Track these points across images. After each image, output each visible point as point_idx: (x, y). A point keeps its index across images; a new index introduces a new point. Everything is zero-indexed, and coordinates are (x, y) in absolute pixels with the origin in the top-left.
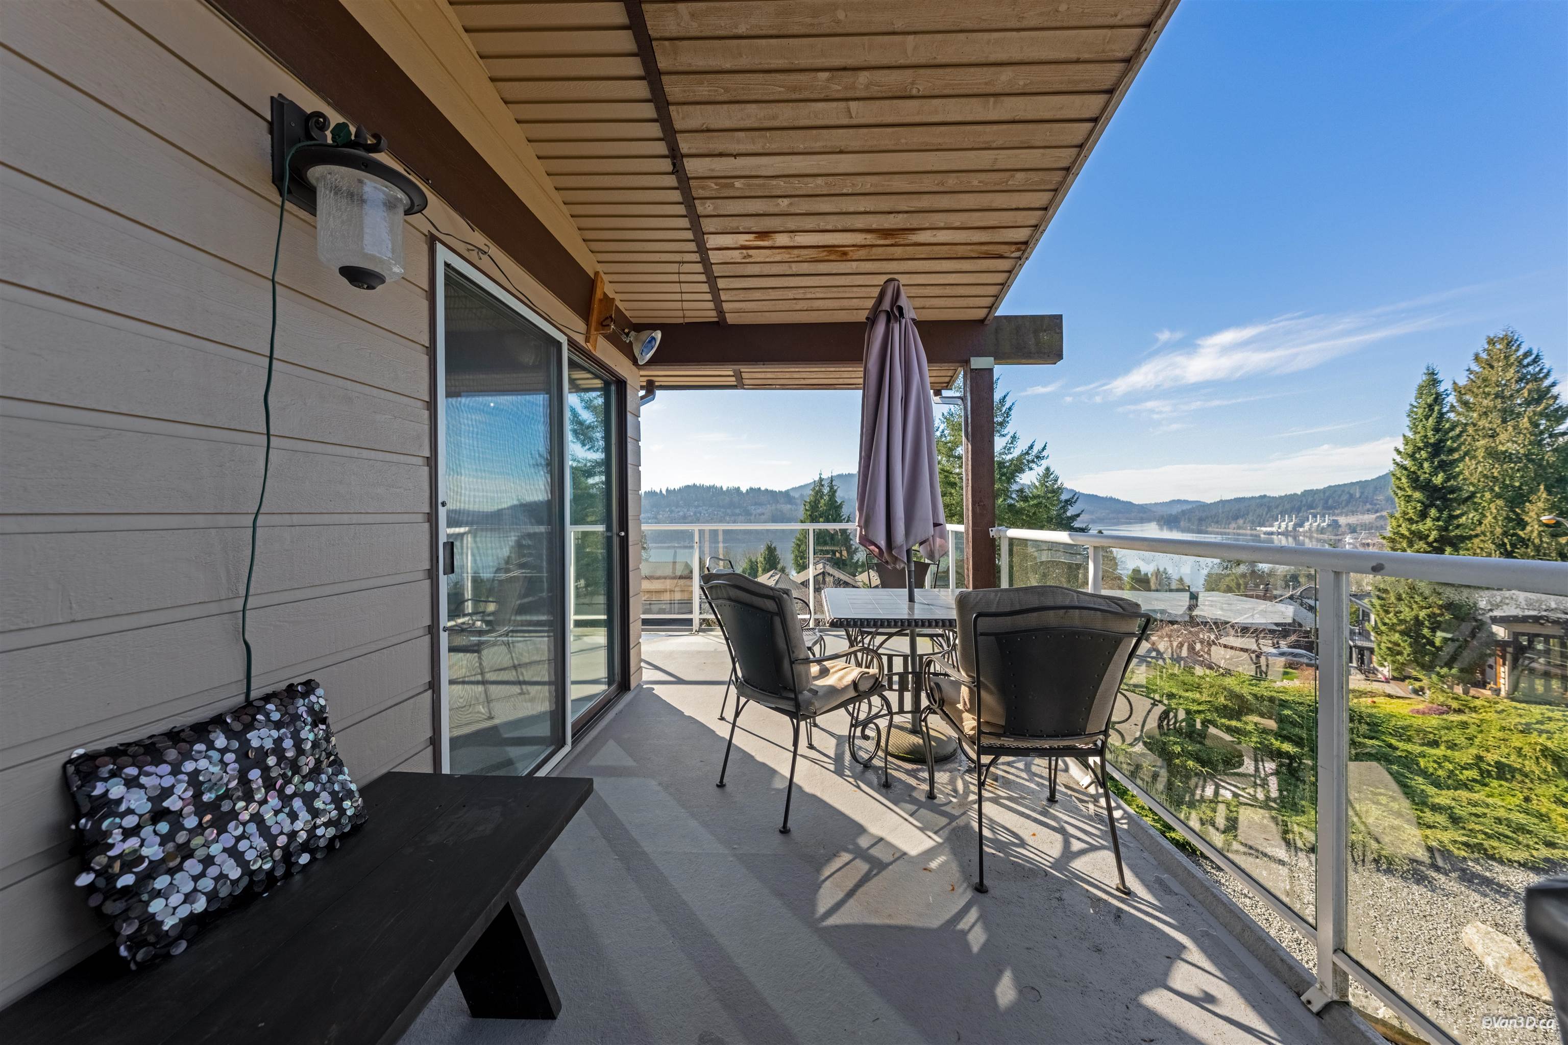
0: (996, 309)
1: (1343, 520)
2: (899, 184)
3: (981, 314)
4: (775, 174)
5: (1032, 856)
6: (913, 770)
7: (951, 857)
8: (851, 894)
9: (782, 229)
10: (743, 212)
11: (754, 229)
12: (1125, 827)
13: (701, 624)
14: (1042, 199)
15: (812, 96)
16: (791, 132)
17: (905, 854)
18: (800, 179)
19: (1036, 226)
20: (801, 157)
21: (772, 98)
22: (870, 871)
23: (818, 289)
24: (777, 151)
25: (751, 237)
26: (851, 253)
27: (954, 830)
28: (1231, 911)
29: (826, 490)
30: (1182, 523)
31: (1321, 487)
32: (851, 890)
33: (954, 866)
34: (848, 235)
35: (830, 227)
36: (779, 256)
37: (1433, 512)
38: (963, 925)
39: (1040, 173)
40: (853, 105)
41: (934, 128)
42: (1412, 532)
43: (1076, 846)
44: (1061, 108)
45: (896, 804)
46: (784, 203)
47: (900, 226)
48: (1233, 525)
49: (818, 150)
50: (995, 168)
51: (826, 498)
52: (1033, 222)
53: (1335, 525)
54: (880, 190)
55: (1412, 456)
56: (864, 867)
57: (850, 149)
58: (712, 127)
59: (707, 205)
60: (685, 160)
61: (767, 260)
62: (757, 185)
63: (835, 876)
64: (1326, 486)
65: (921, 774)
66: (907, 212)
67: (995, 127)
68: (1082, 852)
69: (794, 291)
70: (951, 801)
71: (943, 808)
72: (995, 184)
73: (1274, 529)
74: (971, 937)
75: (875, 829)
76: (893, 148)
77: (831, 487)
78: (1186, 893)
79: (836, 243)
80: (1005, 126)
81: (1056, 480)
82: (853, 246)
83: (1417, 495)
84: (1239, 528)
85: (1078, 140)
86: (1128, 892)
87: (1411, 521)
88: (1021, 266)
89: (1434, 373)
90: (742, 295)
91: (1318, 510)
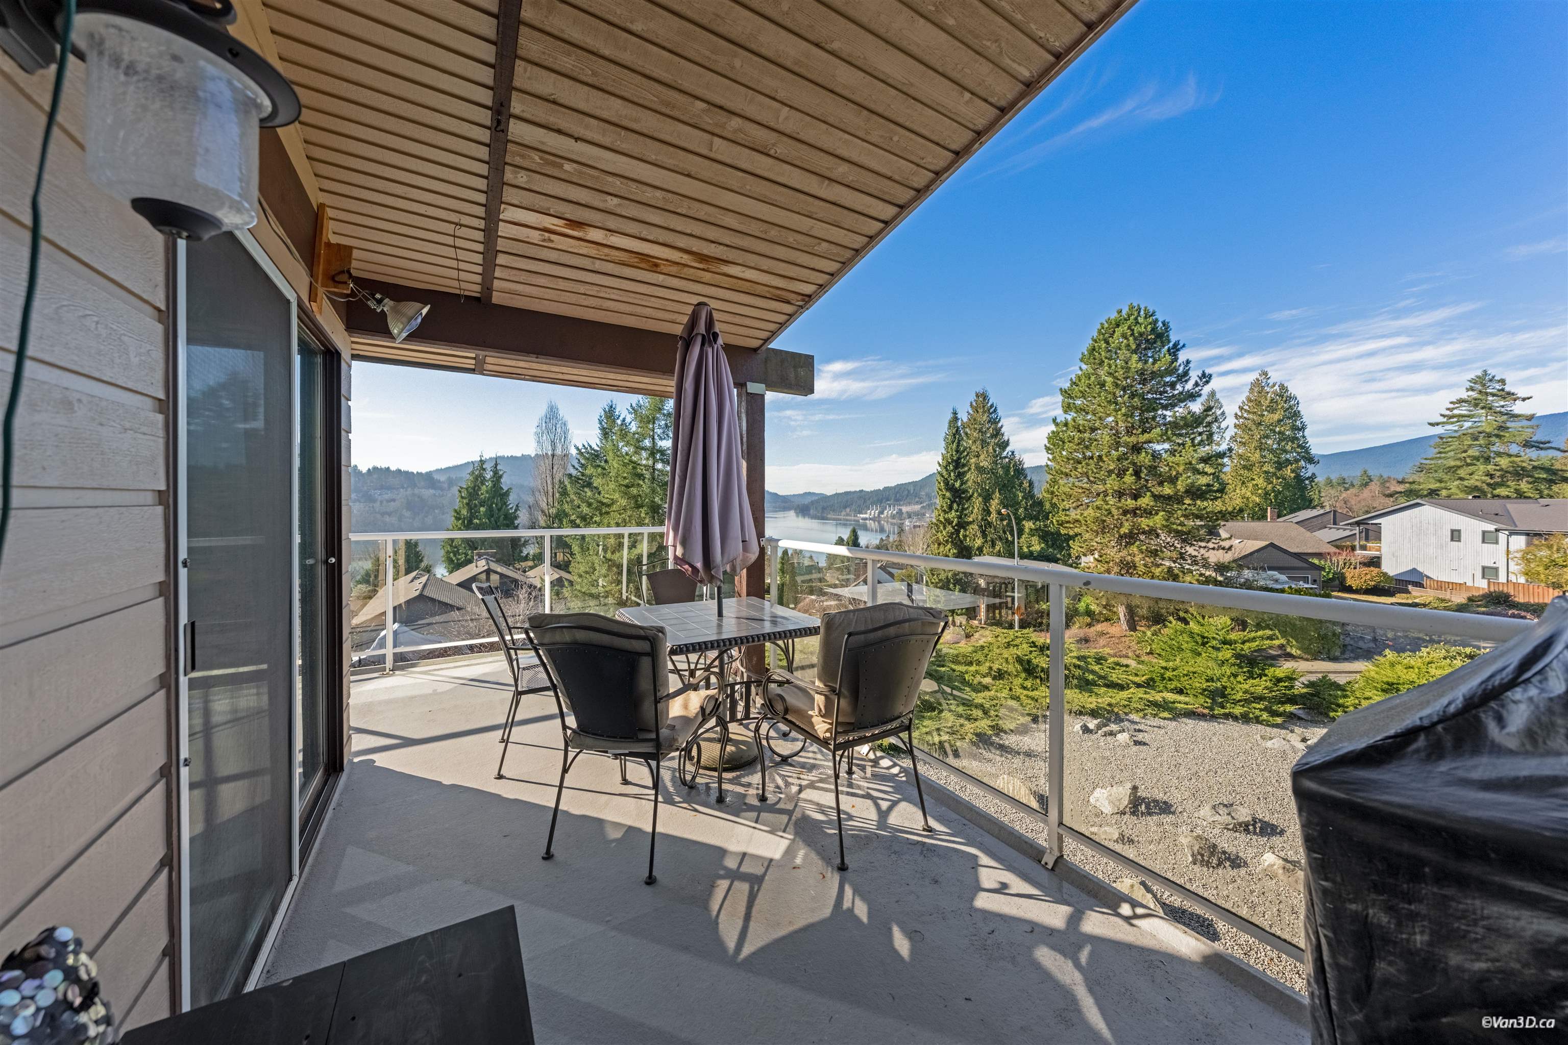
0: (771, 342)
1: (905, 509)
2: (731, 221)
3: (755, 343)
4: (614, 171)
5: (861, 825)
6: (734, 778)
7: (807, 848)
8: (747, 917)
9: (599, 225)
10: (562, 195)
11: (568, 216)
12: (904, 779)
13: (395, 661)
14: (833, 267)
15: (682, 118)
16: (648, 141)
17: (771, 860)
18: (640, 186)
19: (821, 286)
20: (649, 166)
21: (641, 101)
22: (752, 888)
23: (615, 291)
24: (626, 151)
25: (561, 222)
26: (662, 267)
27: (796, 823)
28: (989, 820)
29: (489, 475)
30: (811, 511)
31: (893, 485)
32: (746, 914)
33: (813, 855)
34: (667, 250)
35: (651, 238)
36: (584, 249)
37: (955, 506)
38: (847, 904)
39: (839, 248)
40: (716, 139)
41: (777, 187)
42: (946, 520)
43: (884, 805)
44: (869, 207)
45: (738, 816)
46: (612, 202)
47: (718, 256)
48: (843, 513)
49: (668, 166)
50: (810, 233)
51: (489, 484)
52: (820, 282)
53: (900, 512)
54: (712, 220)
55: (946, 468)
56: (743, 888)
57: (699, 176)
58: (562, 101)
59: (519, 176)
60: (512, 121)
61: (570, 250)
62: (589, 175)
63: (725, 906)
64: (896, 484)
65: (743, 780)
66: (727, 246)
67: (822, 203)
68: (890, 809)
69: (588, 287)
70: (780, 798)
71: (777, 807)
72: (805, 246)
73: (867, 516)
74: (857, 911)
75: (733, 847)
76: (737, 190)
77: (496, 472)
78: (959, 817)
79: (652, 253)
80: (828, 205)
82: (667, 260)
83: (948, 494)
84: (847, 515)
85: (872, 232)
86: (930, 829)
87: (944, 511)
88: (801, 313)
89: (955, 413)
90: (523, 277)
91: (891, 502)
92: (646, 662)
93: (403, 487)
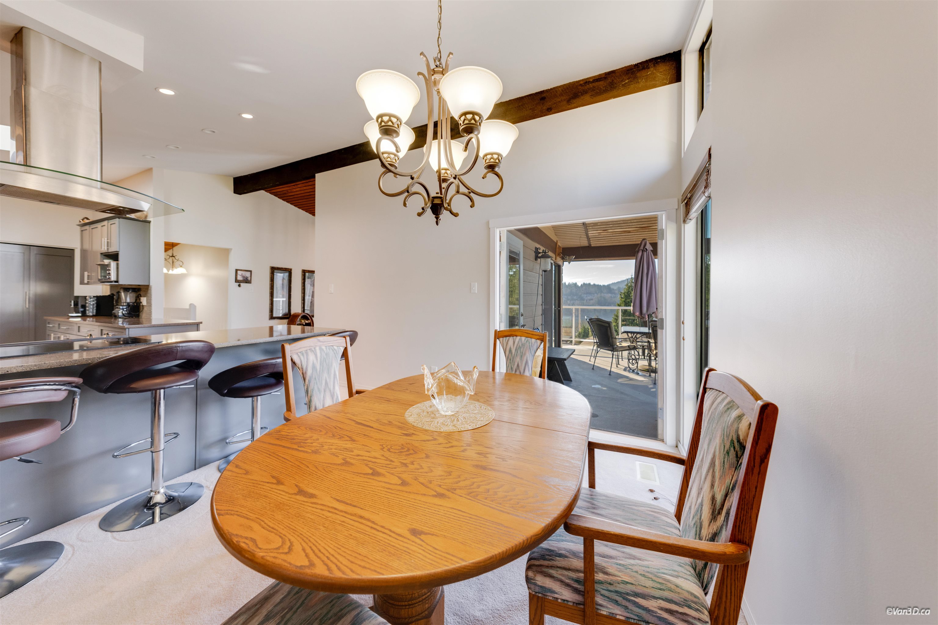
9: (610, 229)
10: (600, 227)
25: (602, 231)
34: (631, 228)
46: (611, 225)
47: (646, 226)
66: (648, 224)
79: (627, 230)
90: (597, 241)
92: (608, 328)
93: (596, 293)
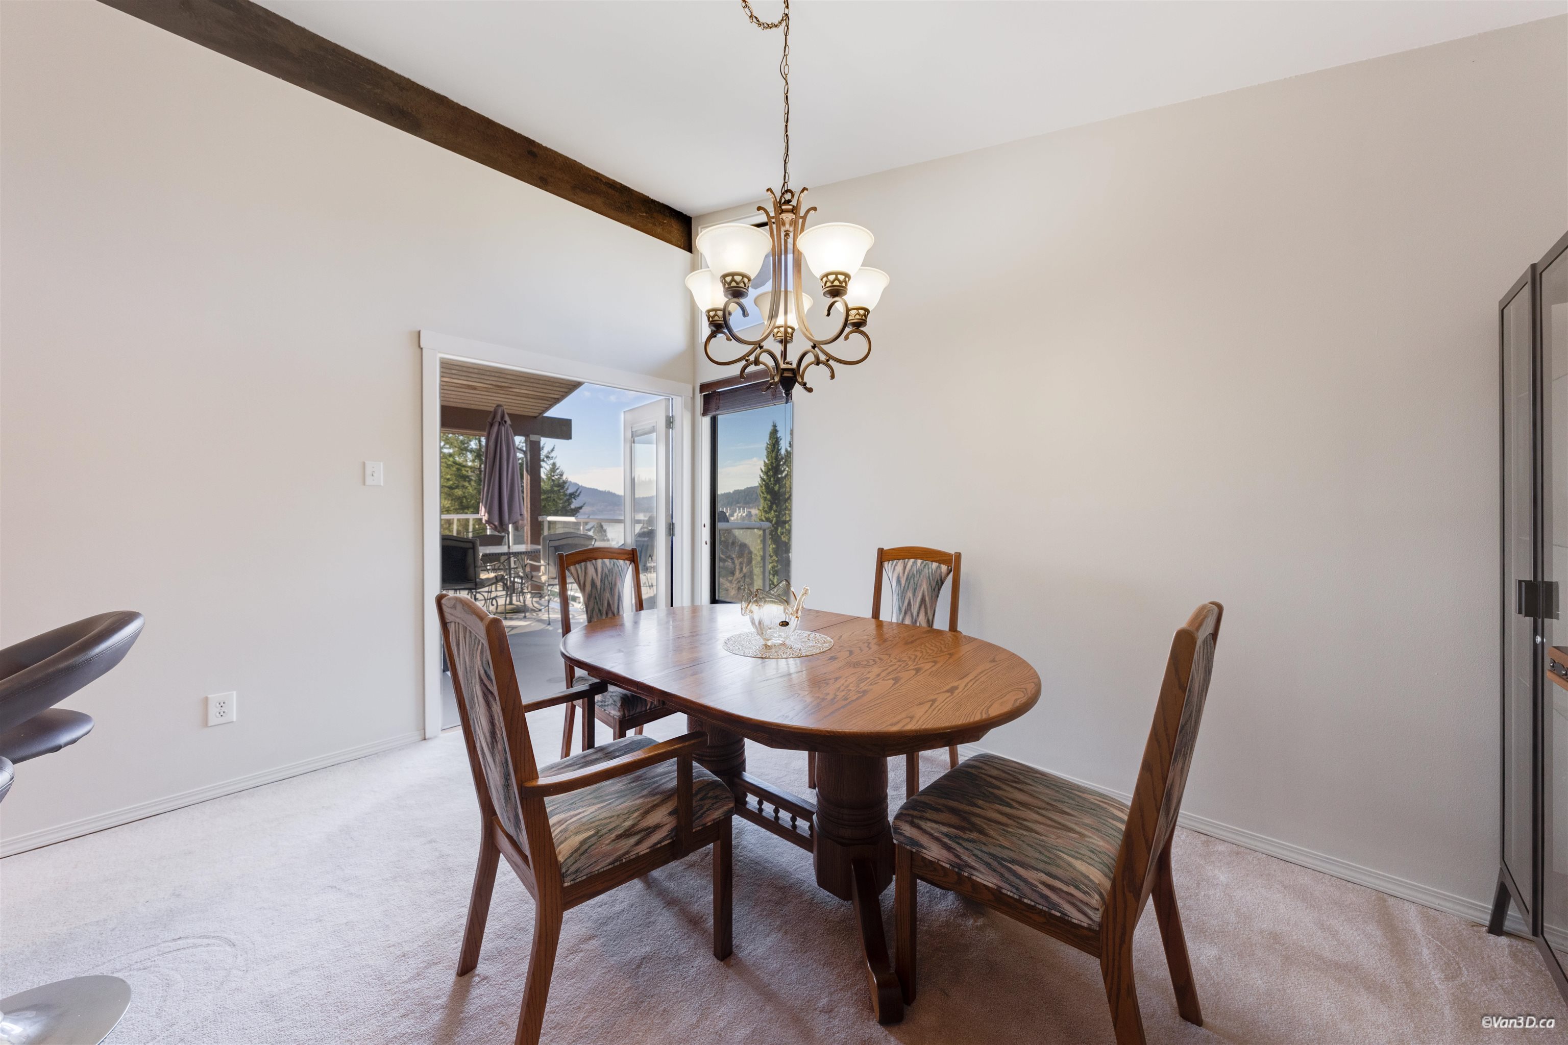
0: (544, 414)
31: (743, 488)
37: (774, 507)
42: (766, 518)
64: (745, 487)
81: (562, 475)
83: (769, 497)
87: (766, 511)
88: (556, 404)
89: (775, 426)
91: (741, 505)
